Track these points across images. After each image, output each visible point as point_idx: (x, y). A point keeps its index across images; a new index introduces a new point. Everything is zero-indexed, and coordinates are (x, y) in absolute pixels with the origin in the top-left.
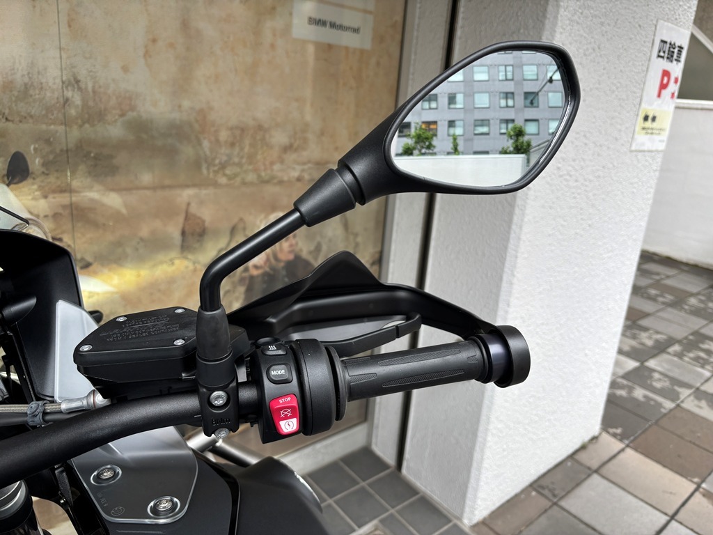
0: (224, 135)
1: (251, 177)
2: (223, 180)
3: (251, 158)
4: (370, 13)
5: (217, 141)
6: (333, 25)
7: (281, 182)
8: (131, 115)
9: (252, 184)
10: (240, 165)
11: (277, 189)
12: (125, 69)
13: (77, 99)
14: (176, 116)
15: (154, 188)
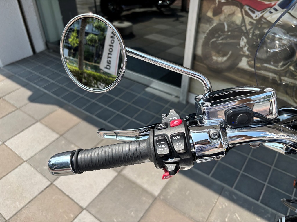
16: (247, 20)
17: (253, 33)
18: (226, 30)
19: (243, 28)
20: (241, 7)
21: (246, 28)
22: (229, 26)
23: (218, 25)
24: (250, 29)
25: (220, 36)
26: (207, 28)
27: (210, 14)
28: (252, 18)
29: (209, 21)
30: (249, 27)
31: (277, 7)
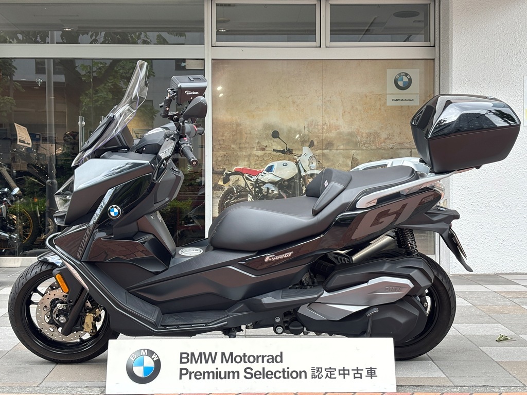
0: (364, 135)
1: (374, 147)
2: (364, 148)
3: (373, 142)
4: (418, 94)
5: (362, 137)
6: (402, 100)
7: (385, 149)
8: (339, 130)
9: (374, 149)
10: (370, 144)
11: (383, 151)
12: (337, 120)
13: (325, 127)
14: (350, 130)
15: (344, 150)
16: (249, 183)
17: (255, 190)
18: (235, 192)
19: (247, 188)
20: (243, 175)
21: (249, 188)
22: (237, 189)
23: (228, 189)
24: (252, 188)
25: (231, 197)
26: (221, 193)
27: (221, 183)
28: (251, 181)
29: (221, 188)
30: (251, 187)
31: (265, 172)
